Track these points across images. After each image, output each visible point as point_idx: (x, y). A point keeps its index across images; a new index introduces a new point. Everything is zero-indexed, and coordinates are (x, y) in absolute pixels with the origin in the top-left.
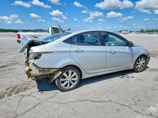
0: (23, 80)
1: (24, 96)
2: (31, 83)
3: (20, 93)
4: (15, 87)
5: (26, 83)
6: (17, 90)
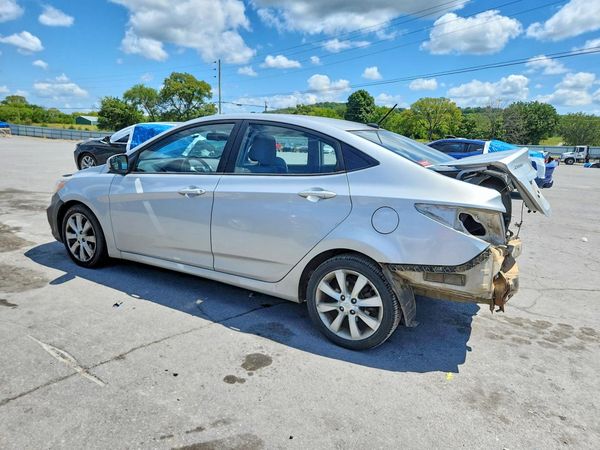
0: (523, 357)
1: (524, 309)
2: (491, 329)
3: (533, 319)
4: (555, 344)
5: (510, 337)
6: (546, 331)
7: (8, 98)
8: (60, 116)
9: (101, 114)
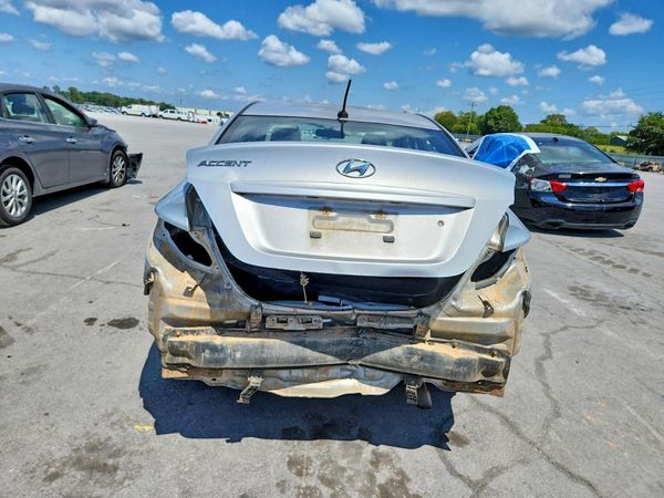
7: (549, 117)
8: (596, 136)
9: (633, 133)
